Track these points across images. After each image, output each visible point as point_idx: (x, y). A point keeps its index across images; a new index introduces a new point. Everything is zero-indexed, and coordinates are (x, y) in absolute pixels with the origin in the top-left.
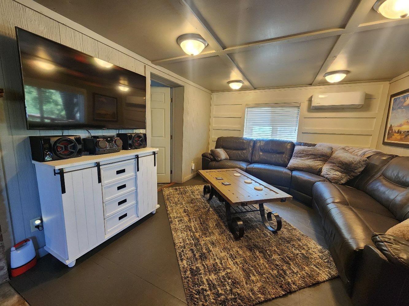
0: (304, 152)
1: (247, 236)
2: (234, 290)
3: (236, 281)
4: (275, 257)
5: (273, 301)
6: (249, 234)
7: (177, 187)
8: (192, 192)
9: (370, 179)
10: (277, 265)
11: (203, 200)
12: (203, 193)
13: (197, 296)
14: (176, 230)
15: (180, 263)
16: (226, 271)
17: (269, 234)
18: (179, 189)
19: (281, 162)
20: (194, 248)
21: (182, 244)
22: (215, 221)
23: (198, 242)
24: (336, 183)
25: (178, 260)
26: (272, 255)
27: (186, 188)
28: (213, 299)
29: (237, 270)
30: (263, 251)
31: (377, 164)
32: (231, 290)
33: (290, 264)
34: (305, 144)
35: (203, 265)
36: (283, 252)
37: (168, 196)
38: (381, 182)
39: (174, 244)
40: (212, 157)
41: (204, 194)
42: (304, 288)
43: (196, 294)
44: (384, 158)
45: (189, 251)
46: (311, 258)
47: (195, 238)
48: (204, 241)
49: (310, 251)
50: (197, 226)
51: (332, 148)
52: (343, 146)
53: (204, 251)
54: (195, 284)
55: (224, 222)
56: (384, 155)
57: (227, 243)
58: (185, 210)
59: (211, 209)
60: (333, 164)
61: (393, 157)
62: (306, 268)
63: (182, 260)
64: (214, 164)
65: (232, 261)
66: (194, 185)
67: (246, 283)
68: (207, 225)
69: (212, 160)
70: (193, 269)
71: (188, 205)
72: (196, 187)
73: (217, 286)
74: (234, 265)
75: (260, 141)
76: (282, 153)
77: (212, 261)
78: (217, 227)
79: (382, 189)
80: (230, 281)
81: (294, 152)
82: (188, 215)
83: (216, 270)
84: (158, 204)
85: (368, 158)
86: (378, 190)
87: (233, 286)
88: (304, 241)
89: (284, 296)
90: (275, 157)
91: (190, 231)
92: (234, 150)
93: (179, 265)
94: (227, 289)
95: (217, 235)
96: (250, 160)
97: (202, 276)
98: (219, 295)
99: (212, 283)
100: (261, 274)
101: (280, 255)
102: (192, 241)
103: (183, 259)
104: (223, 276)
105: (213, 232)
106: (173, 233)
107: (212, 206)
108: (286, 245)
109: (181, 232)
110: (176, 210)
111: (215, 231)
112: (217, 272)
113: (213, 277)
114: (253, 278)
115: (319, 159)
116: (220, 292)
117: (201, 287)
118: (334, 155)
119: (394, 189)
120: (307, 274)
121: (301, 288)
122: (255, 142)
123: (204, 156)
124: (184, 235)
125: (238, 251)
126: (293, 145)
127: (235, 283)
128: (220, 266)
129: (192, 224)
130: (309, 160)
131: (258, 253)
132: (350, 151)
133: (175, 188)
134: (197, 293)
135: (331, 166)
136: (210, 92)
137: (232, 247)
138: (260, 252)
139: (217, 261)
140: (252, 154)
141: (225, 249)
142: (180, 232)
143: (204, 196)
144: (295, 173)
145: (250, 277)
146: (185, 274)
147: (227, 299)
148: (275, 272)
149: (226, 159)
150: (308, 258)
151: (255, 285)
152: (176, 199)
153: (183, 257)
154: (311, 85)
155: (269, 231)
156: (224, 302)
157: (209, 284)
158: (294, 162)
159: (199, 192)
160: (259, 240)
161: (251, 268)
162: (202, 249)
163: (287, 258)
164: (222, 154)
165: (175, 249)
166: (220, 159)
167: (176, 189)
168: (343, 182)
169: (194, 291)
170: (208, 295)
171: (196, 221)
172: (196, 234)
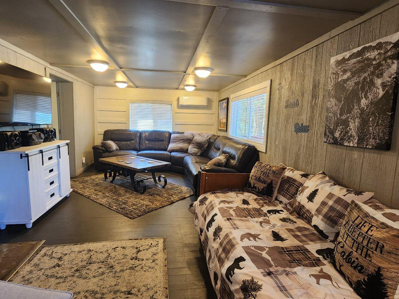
0: (177, 138)
3: (147, 205)
5: (166, 206)
6: (148, 190)
9: (210, 150)
11: (106, 183)
17: (160, 189)
18: (78, 180)
19: (163, 147)
22: (123, 190)
26: (163, 195)
27: (84, 179)
29: (146, 202)
30: (158, 195)
31: (212, 141)
33: (172, 196)
34: (178, 133)
35: (126, 205)
36: (168, 193)
38: (214, 150)
41: (106, 179)
45: (114, 204)
49: (182, 190)
51: (193, 134)
56: (216, 136)
57: (137, 196)
58: (95, 190)
59: (117, 186)
60: (193, 144)
61: (219, 136)
64: (107, 154)
65: (142, 201)
68: (118, 193)
76: (163, 141)
81: (171, 139)
82: (100, 191)
84: (71, 189)
85: (209, 138)
86: (212, 155)
88: (179, 188)
90: (158, 144)
92: (124, 141)
96: (138, 149)
100: (159, 201)
108: (170, 191)
111: (126, 194)
113: (134, 207)
114: (155, 203)
115: (186, 142)
118: (195, 138)
119: (216, 152)
120: (180, 196)
122: (141, 133)
123: (95, 148)
125: (144, 197)
126: (170, 134)
128: (137, 203)
130: (180, 144)
131: (155, 196)
132: (202, 135)
136: (92, 85)
140: (140, 144)
144: (173, 154)
146: (118, 210)
149: (117, 150)
154: (177, 89)
159: (100, 179)
160: (155, 192)
161: (154, 200)
164: (113, 145)
166: (112, 150)
168: (199, 154)
171: (109, 193)
172: (113, 197)
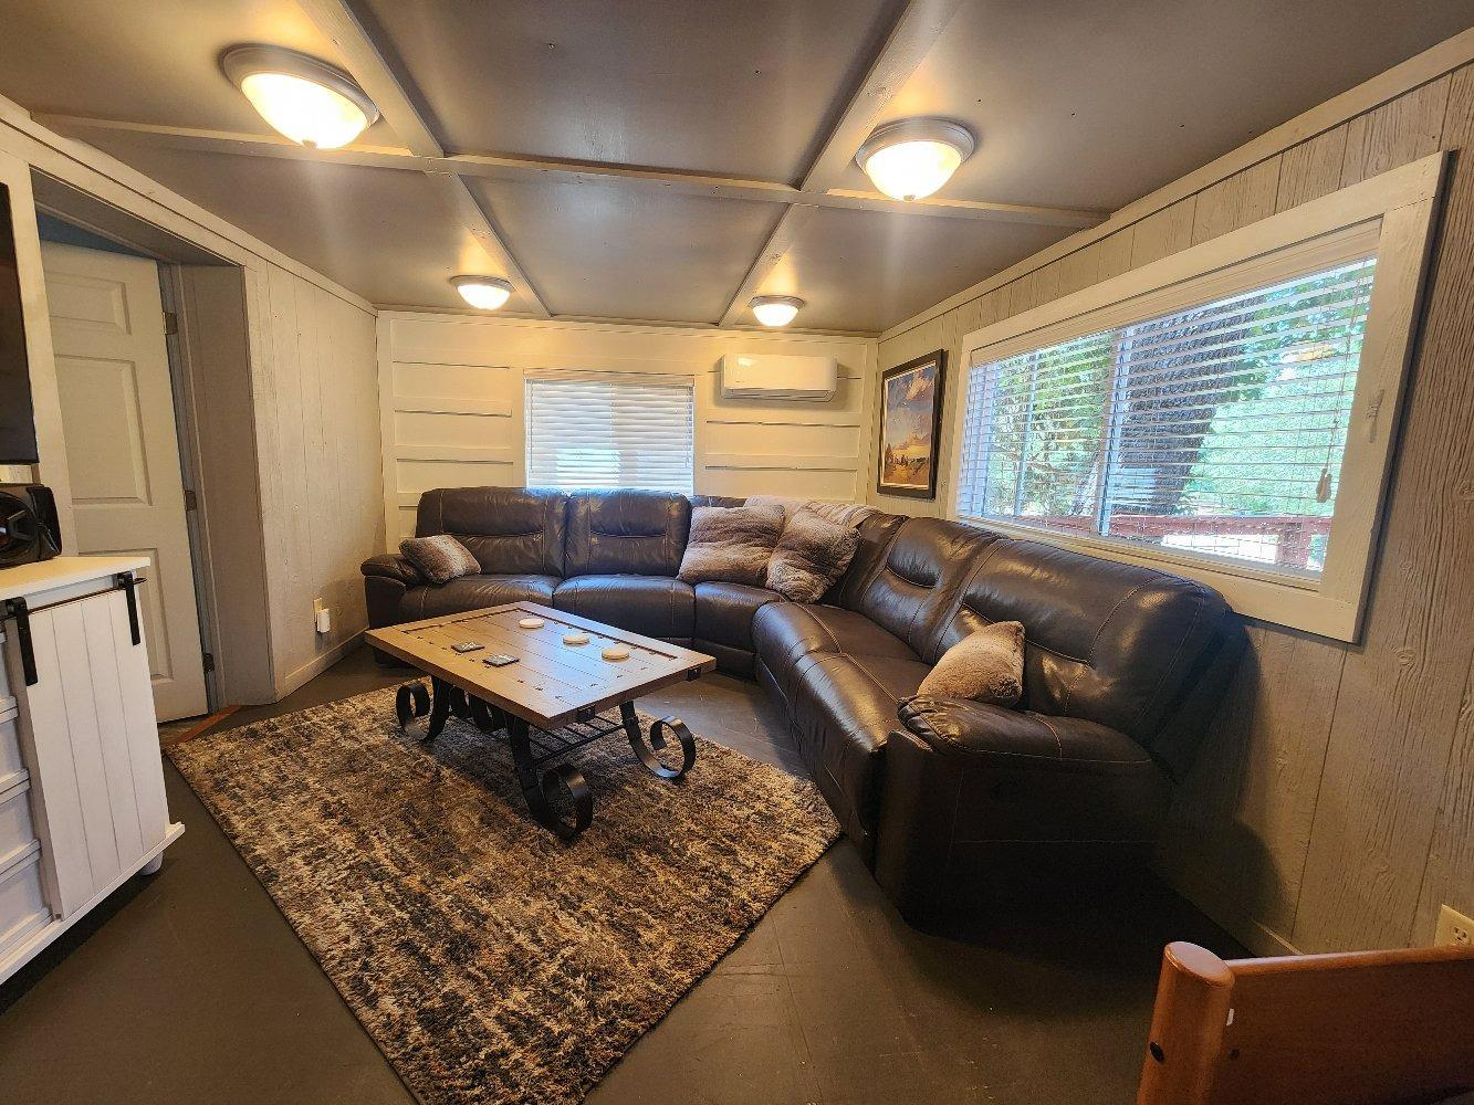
0: (719, 526)
1: (601, 819)
2: (602, 1001)
3: (599, 970)
4: (695, 848)
5: (716, 970)
6: (605, 810)
7: (253, 726)
8: (343, 728)
9: (867, 581)
10: (706, 869)
11: (401, 748)
12: (394, 721)
13: (477, 1091)
14: (307, 901)
15: (366, 1014)
16: (559, 955)
17: (663, 791)
18: (271, 729)
19: (659, 561)
20: (413, 934)
21: (354, 943)
22: (473, 808)
23: (426, 906)
24: (802, 601)
25: (352, 1011)
26: (685, 848)
27: (306, 719)
28: (539, 1065)
29: (594, 937)
30: (656, 846)
31: (875, 540)
32: (591, 1006)
33: (734, 853)
34: (718, 502)
35: (469, 976)
36: (710, 826)
37: (217, 776)
38: (889, 582)
39: (316, 959)
40: (410, 572)
41: (403, 724)
42: (779, 897)
43: (472, 1087)
44: (887, 525)
45: (393, 955)
46: (781, 815)
47: (406, 897)
48: (446, 893)
49: (774, 798)
50: (404, 851)
51: (782, 509)
52: (805, 501)
53: (460, 925)
54: (452, 1056)
55: (509, 802)
56: (886, 517)
57: (540, 867)
58: (326, 805)
59: (446, 772)
60: (791, 552)
61: (902, 520)
62: (775, 845)
63: (372, 1001)
64: (422, 595)
65: (571, 915)
66: (341, 697)
67: (633, 961)
68: (444, 833)
69: (412, 584)
70: (433, 1010)
71: (336, 784)
72: (354, 705)
73: (542, 1019)
74: (582, 926)
75: (587, 497)
76: (660, 533)
77: (500, 950)
78: (489, 825)
79: (891, 598)
80: (580, 980)
81: (694, 525)
82: (347, 822)
83: (525, 971)
84: (172, 822)
85: (858, 527)
86: (883, 603)
87: (594, 989)
88: (755, 777)
89: (738, 942)
90: (638, 549)
91: (375, 879)
92: (499, 535)
93: (362, 1025)
94: (576, 1008)
95: (494, 852)
96: (560, 568)
97: (477, 1014)
98: (553, 1042)
99: (520, 1018)
100: (665, 915)
101: (705, 839)
102: (398, 913)
103: (376, 993)
104: (554, 975)
105: (475, 851)
106: (293, 915)
107: (449, 760)
108: (714, 806)
109: (333, 898)
110: (281, 821)
111: (484, 841)
112: (530, 973)
113: (518, 998)
114: (648, 936)
115: (758, 541)
116: (556, 1029)
117: (482, 1055)
118: (789, 528)
119: (911, 595)
120: (779, 858)
121: (772, 902)
122: (570, 503)
123: (373, 570)
124: (355, 903)
125: (582, 878)
126: (687, 507)
127: (599, 978)
128: (534, 948)
129: (380, 852)
130: (733, 548)
131: (644, 858)
132: (821, 512)
133: (244, 729)
134: (474, 1078)
135: (786, 558)
136: (368, 306)
137: (560, 873)
138: (649, 854)
139: (520, 938)
140: (565, 546)
141: (536, 888)
142: (330, 901)
143: (402, 732)
144: (704, 591)
145: (639, 936)
146: (404, 1045)
147: (584, 1039)
148: (704, 890)
149: (469, 574)
150: (772, 818)
151: (657, 953)
152: (266, 776)
153: (374, 987)
154: (717, 324)
155: (662, 782)
156: (578, 1051)
157: (511, 1028)
158: (695, 557)
159: (375, 720)
160: (640, 820)
161: (636, 910)
162: (448, 923)
163: (724, 839)
164: (453, 554)
165: (325, 974)
166: (445, 576)
167: (253, 733)
168: (816, 596)
169: (458, 1083)
170: (518, 1064)
171: (391, 833)
172: (405, 880)
